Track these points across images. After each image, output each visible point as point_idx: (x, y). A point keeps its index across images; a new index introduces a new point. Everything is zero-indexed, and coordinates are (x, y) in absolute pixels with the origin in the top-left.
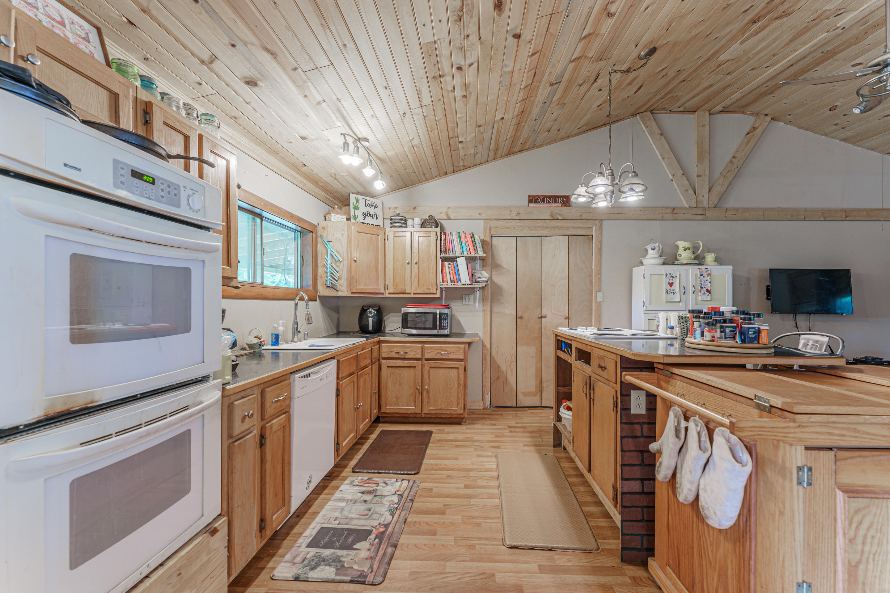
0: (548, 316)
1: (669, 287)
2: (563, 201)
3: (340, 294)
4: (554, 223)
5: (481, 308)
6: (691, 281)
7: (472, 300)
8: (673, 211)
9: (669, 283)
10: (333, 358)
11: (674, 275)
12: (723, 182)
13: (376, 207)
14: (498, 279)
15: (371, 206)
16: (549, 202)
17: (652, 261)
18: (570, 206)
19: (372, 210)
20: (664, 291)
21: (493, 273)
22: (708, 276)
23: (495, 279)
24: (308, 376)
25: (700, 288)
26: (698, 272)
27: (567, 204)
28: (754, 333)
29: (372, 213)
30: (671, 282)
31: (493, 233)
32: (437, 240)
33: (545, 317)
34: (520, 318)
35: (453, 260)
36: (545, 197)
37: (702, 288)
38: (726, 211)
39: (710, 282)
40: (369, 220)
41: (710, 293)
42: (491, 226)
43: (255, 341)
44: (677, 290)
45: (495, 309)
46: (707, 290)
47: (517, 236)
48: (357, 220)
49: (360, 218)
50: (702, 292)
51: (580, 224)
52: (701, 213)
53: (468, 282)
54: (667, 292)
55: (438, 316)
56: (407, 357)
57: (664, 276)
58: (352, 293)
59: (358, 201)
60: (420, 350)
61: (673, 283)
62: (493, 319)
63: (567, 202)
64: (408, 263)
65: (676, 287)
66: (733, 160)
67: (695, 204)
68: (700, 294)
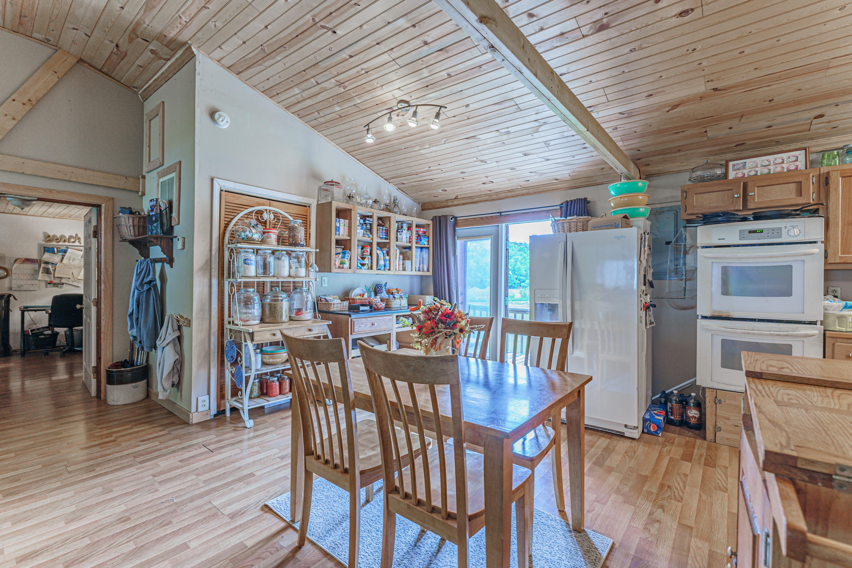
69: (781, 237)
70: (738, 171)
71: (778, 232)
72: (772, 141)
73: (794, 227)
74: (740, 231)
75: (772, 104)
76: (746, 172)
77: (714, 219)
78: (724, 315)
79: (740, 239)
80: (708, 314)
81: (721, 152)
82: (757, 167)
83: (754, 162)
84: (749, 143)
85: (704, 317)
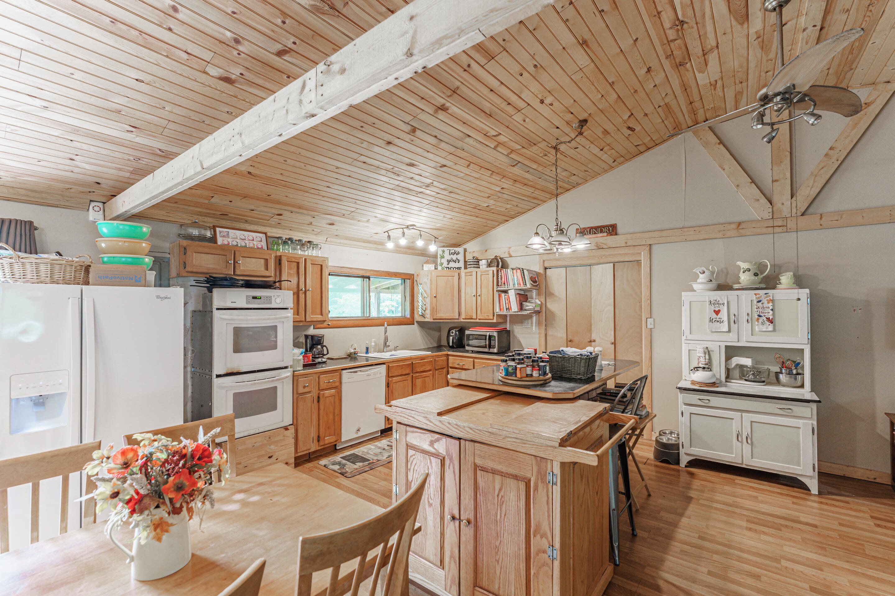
0: (597, 340)
1: (714, 316)
2: (609, 230)
3: (426, 320)
4: (601, 252)
5: (538, 331)
6: (745, 308)
7: (530, 324)
8: (739, 226)
9: (714, 311)
10: (384, 364)
11: (721, 302)
12: (814, 182)
13: (458, 254)
14: (551, 306)
15: (453, 254)
16: (595, 233)
17: (701, 286)
18: (616, 234)
19: (454, 257)
20: (708, 320)
21: (548, 300)
22: (768, 303)
23: (549, 305)
24: (356, 372)
25: (756, 317)
26: (754, 298)
27: (613, 233)
28: (512, 369)
29: (454, 259)
30: (717, 309)
31: (546, 265)
32: (493, 277)
33: (594, 341)
34: (571, 341)
35: (506, 292)
36: (592, 228)
37: (759, 316)
38: (821, 218)
39: (772, 310)
40: (452, 265)
41: (772, 323)
42: (544, 259)
43: (352, 351)
44: (725, 318)
45: (550, 332)
46: (768, 319)
47: (566, 267)
48: (443, 266)
49: (445, 265)
50: (761, 320)
51: (626, 251)
52: (780, 224)
53: (516, 310)
54: (711, 320)
55: (487, 337)
56: (464, 367)
57: (708, 303)
58: (434, 319)
59: (443, 252)
60: (472, 363)
61: (719, 311)
62: (548, 341)
63: (613, 231)
64: (474, 296)
65: (724, 315)
66: (831, 152)
67: (771, 214)
68: (756, 323)
69: (271, 303)
70: (224, 239)
71: (269, 300)
72: (242, 219)
73: (278, 296)
74: (247, 296)
75: (268, 198)
76: (230, 240)
77: (220, 283)
78: (235, 371)
79: (247, 303)
80: (222, 373)
81: (213, 216)
82: (237, 238)
83: (235, 233)
84: (230, 215)
85: (218, 376)
